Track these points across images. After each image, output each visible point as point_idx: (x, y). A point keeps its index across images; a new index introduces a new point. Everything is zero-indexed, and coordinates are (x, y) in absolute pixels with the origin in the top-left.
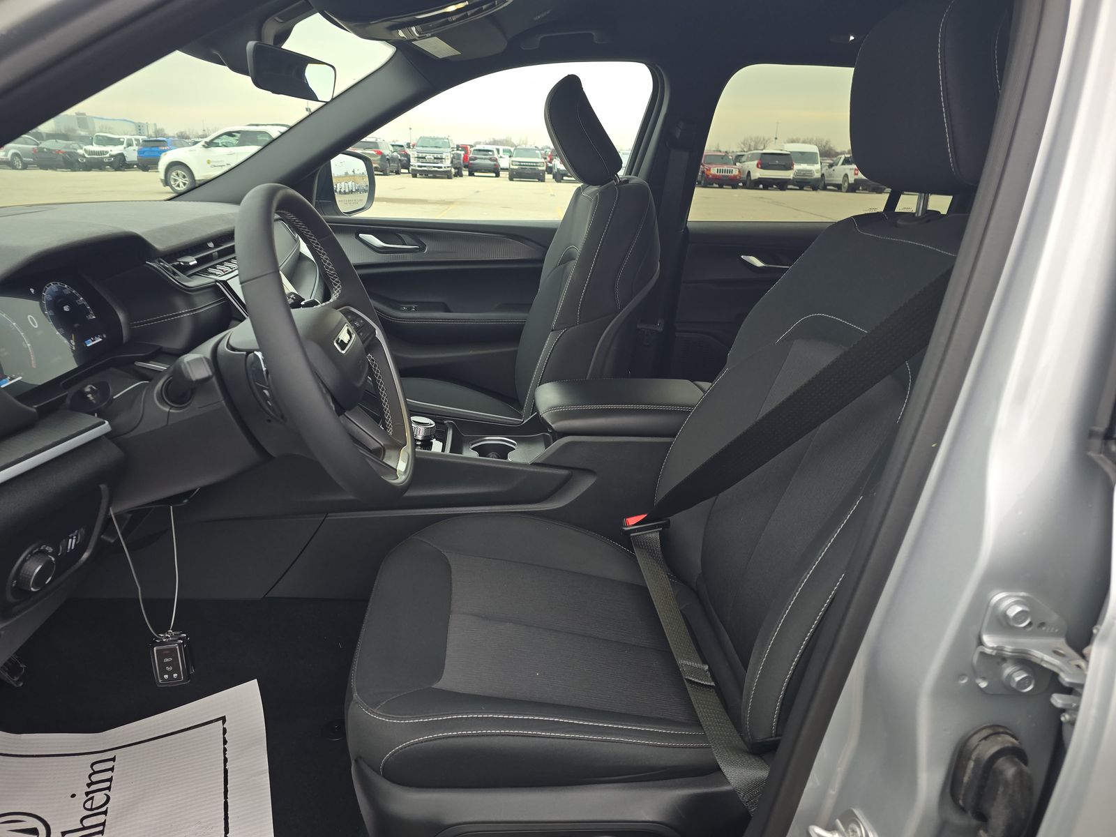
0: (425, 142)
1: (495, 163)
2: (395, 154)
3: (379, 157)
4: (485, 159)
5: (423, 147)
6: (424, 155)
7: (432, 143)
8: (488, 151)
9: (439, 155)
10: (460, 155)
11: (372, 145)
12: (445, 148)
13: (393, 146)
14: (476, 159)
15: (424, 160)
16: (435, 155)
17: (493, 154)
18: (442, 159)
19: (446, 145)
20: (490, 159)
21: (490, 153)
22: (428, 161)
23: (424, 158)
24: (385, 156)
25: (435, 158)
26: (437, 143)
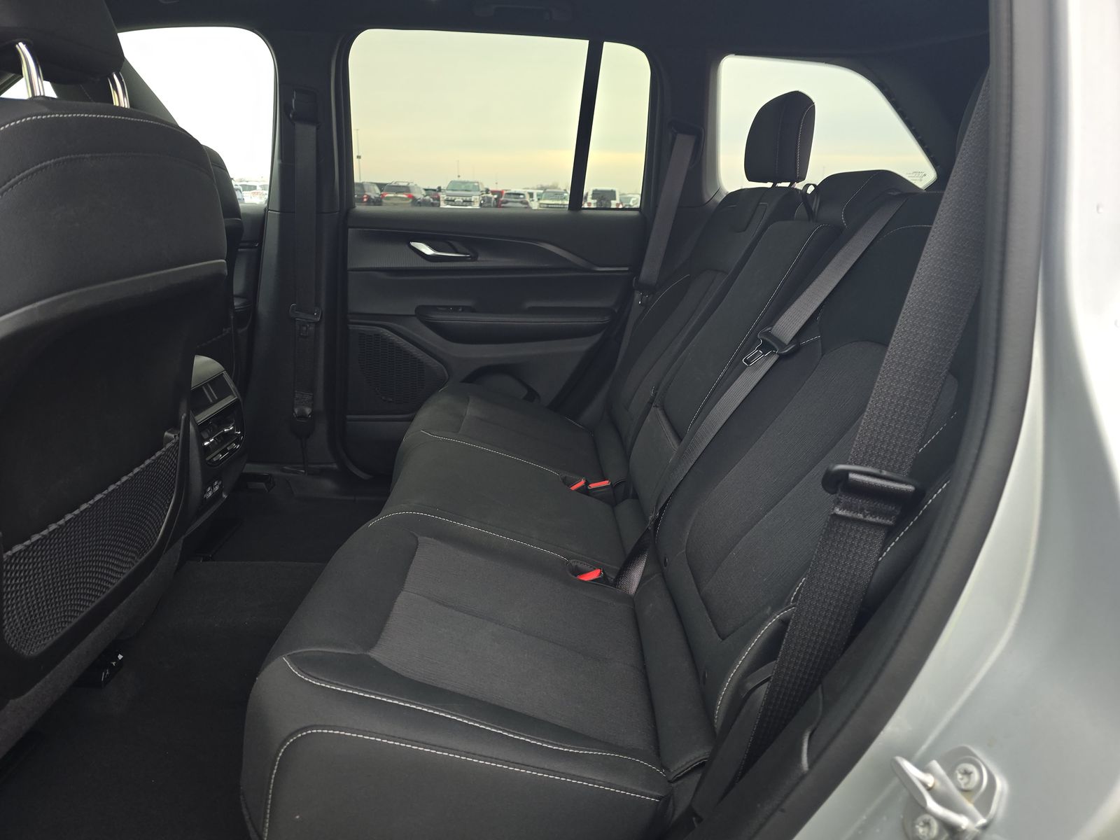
0: (454, 186)
1: (526, 206)
2: (428, 198)
3: (411, 200)
4: (516, 202)
5: (453, 190)
6: (453, 198)
7: (463, 187)
8: (519, 194)
9: (468, 199)
10: (491, 198)
11: (404, 189)
12: (474, 191)
13: (426, 190)
14: (507, 202)
15: (453, 203)
16: (464, 198)
17: (524, 198)
18: (471, 202)
19: (476, 188)
20: (521, 202)
21: (522, 196)
22: (457, 204)
23: (453, 201)
24: (417, 200)
25: (464, 201)
26: (468, 187)
